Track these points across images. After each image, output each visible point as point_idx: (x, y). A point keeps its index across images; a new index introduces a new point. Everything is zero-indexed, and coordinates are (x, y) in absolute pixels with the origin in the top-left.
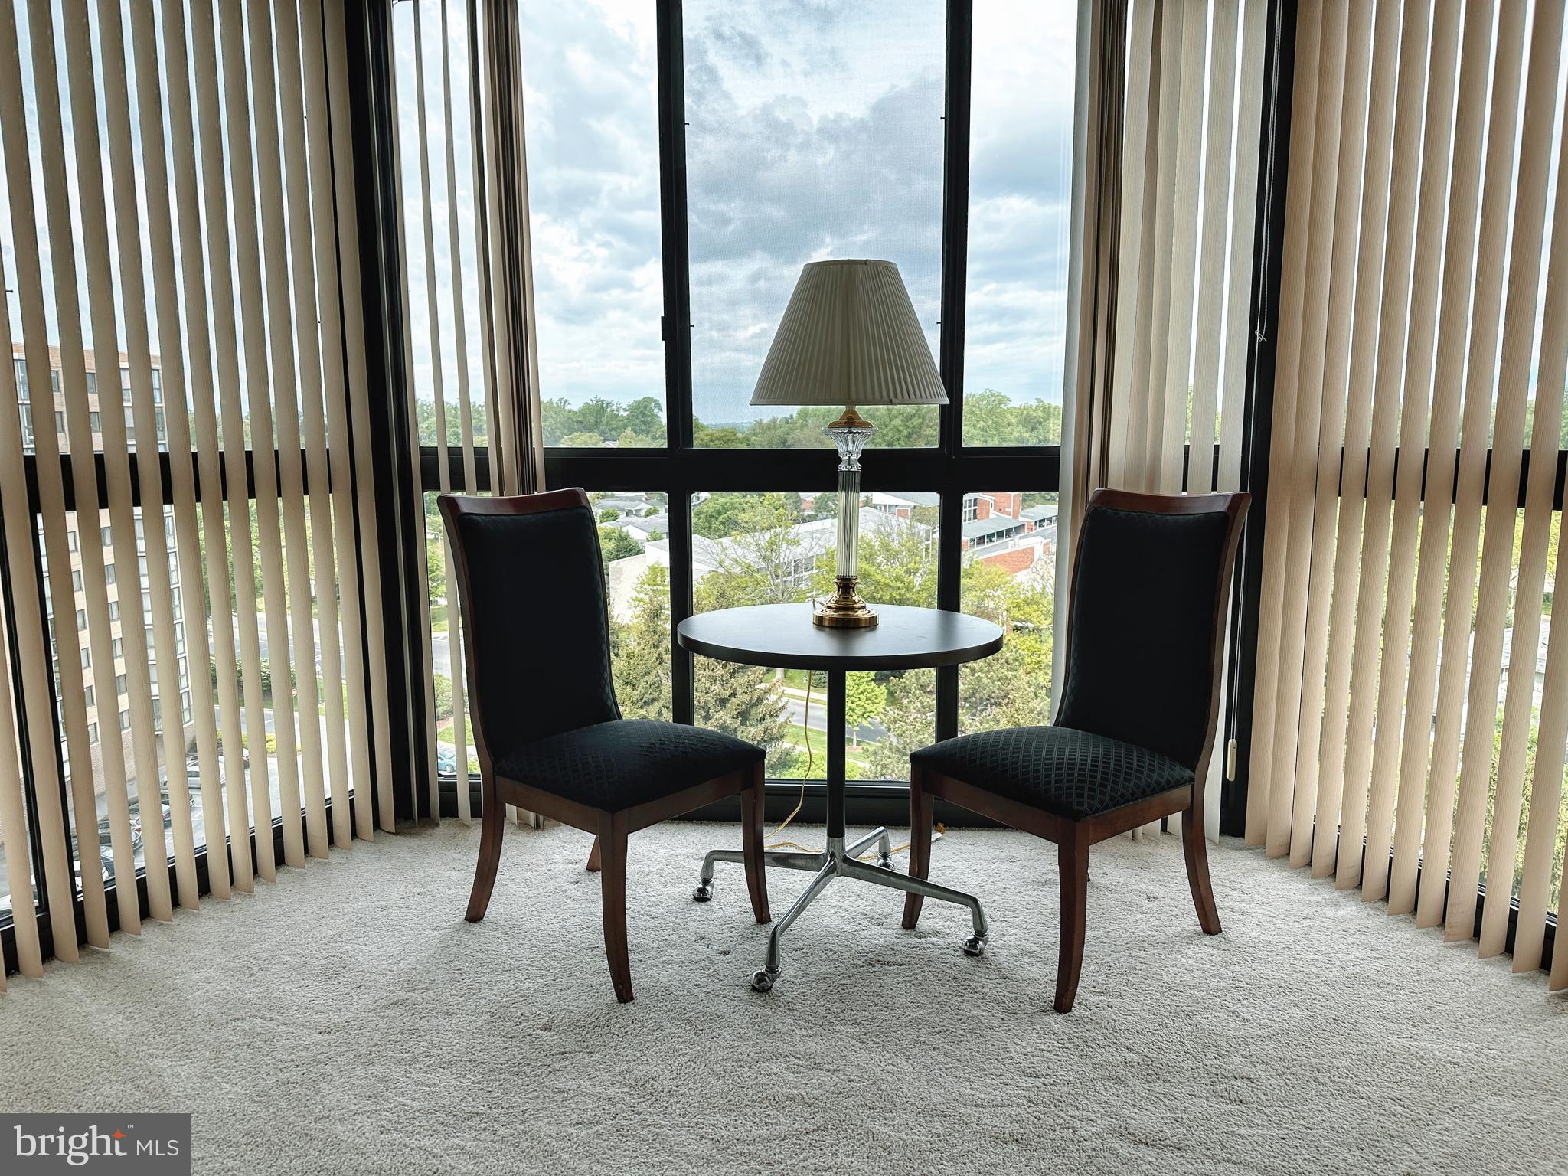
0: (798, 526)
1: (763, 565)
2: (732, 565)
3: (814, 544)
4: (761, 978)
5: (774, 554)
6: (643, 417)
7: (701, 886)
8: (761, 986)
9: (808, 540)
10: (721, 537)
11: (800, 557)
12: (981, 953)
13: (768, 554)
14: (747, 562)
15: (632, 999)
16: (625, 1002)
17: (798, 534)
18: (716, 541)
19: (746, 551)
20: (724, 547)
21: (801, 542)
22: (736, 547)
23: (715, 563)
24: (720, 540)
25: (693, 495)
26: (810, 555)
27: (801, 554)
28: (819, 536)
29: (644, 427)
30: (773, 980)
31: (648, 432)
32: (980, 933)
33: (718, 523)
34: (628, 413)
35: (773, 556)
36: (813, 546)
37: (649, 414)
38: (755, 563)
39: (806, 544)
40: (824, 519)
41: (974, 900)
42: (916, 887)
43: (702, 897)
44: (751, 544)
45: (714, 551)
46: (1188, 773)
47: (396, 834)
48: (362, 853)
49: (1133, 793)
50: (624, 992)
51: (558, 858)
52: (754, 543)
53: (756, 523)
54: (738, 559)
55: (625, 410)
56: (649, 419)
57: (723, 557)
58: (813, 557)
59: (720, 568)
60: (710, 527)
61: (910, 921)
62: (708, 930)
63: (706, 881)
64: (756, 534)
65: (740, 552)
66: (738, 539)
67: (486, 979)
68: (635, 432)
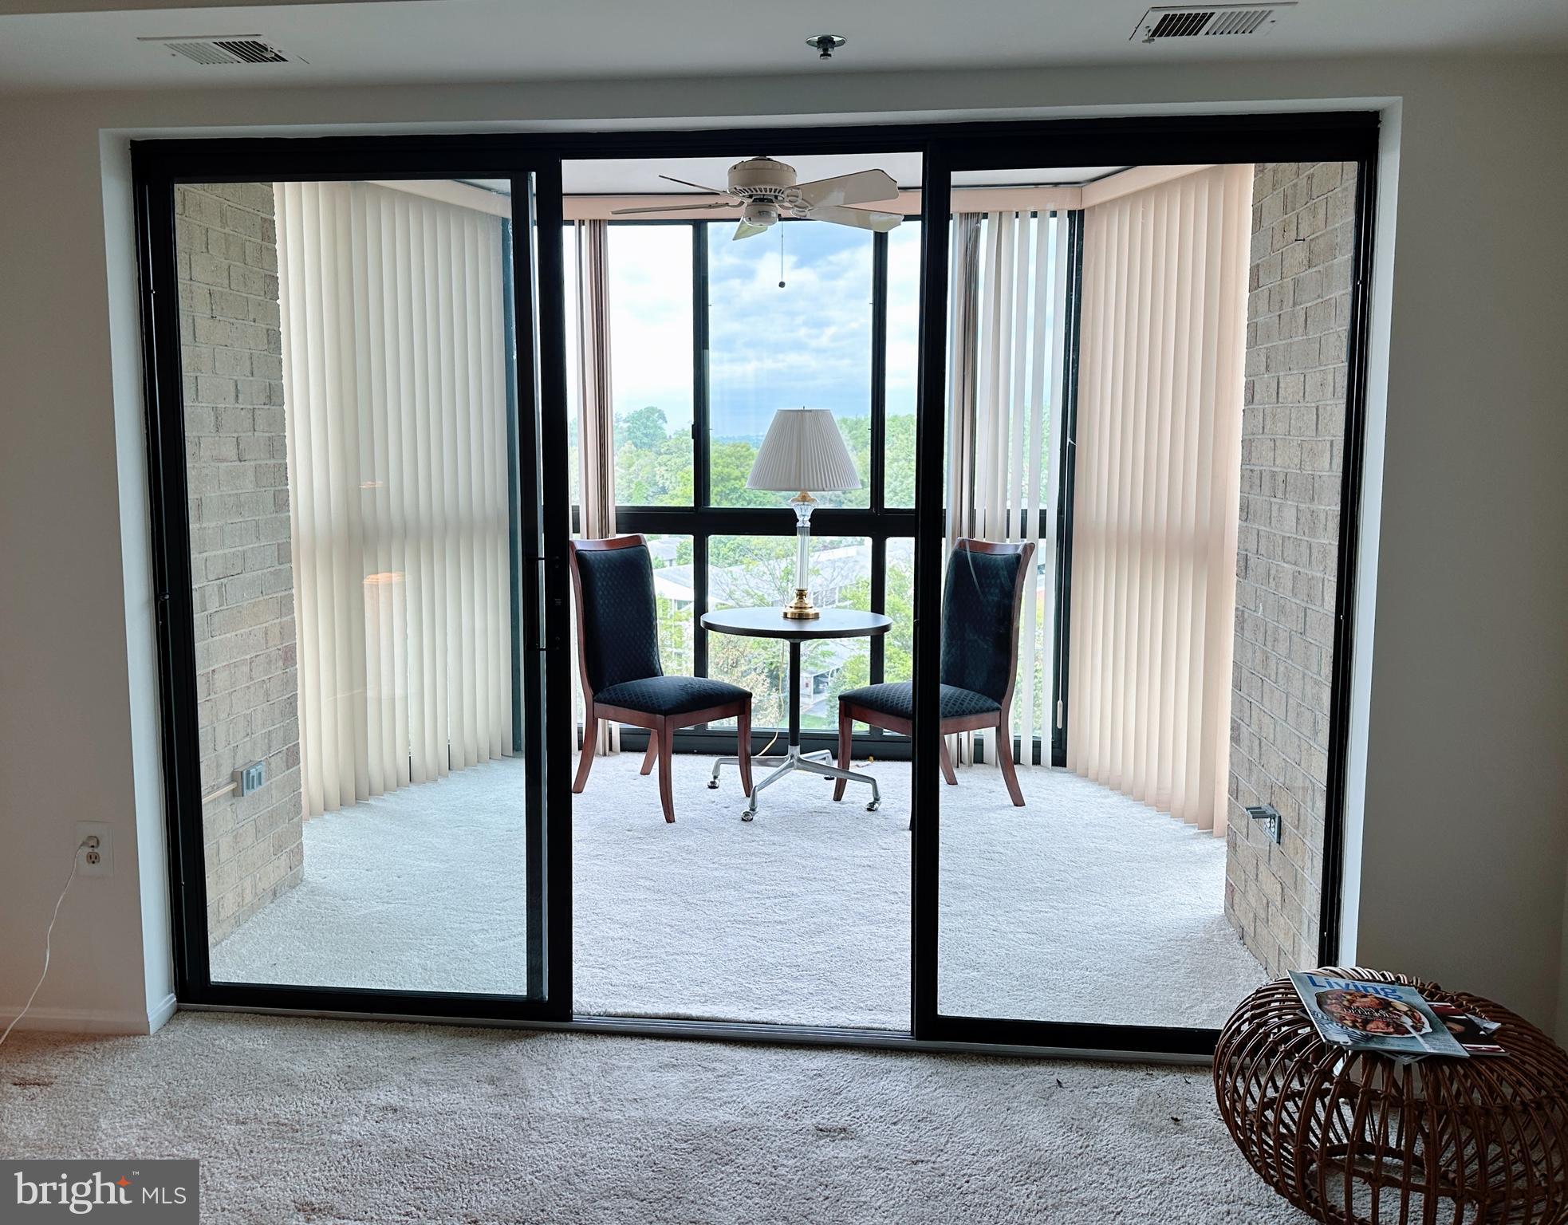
0: (818, 553)
1: (778, 597)
2: (743, 597)
3: (835, 574)
4: (746, 814)
5: (790, 585)
6: (645, 428)
7: (713, 780)
8: (747, 818)
9: (830, 570)
10: (730, 565)
11: (820, 589)
12: (876, 809)
13: (784, 584)
14: (760, 593)
15: (674, 821)
16: (671, 822)
17: (818, 563)
18: (726, 570)
19: (759, 581)
20: (734, 576)
21: (821, 572)
22: (747, 577)
23: (725, 595)
24: (730, 569)
25: (710, 537)
26: (831, 586)
27: (821, 585)
28: (842, 565)
29: (645, 440)
30: (753, 815)
31: (650, 446)
32: (877, 799)
33: (726, 550)
34: (629, 424)
35: (790, 588)
36: (835, 576)
37: (652, 425)
38: (769, 594)
39: (827, 573)
40: (849, 546)
41: (874, 780)
42: (842, 775)
43: (713, 786)
44: (765, 573)
45: (723, 581)
46: (996, 705)
47: (513, 757)
48: (494, 765)
49: (957, 712)
50: (670, 818)
51: (622, 769)
52: (768, 573)
53: (772, 550)
54: (750, 590)
55: (626, 421)
56: (651, 431)
57: (733, 588)
58: (835, 589)
59: (730, 601)
60: (719, 554)
61: (838, 797)
62: (717, 800)
63: (715, 777)
64: (771, 562)
65: (753, 582)
66: (750, 568)
67: (591, 813)
68: (636, 446)
